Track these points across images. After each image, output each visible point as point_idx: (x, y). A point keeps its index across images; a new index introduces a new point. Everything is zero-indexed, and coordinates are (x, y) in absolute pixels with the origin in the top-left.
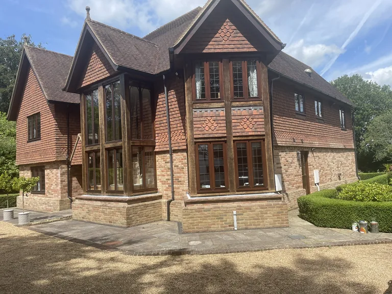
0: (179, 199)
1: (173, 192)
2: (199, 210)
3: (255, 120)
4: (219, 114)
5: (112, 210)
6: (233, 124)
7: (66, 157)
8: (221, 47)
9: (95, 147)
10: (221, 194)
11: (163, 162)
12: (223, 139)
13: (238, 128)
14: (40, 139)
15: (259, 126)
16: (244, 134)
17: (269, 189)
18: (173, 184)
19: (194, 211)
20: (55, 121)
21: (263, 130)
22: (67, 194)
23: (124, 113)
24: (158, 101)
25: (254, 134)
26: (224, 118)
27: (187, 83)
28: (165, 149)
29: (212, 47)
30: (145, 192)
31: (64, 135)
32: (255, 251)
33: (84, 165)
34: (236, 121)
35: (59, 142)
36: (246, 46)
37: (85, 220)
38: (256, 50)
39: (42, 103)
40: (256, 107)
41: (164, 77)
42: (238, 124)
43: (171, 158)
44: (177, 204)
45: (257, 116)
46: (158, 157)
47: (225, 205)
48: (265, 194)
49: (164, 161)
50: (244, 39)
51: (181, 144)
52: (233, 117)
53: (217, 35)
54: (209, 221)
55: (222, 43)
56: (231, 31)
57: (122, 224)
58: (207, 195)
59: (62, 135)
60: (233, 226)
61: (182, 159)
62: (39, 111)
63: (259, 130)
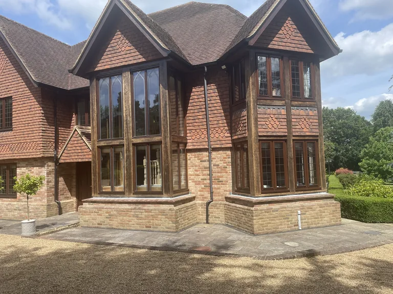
0: (220, 200)
1: (212, 193)
2: (267, 211)
3: (311, 120)
4: (281, 113)
5: (151, 214)
6: (293, 123)
7: (53, 153)
8: (284, 44)
9: (115, 141)
10: (283, 194)
11: (198, 161)
12: (283, 138)
13: (297, 127)
14: (12, 130)
15: (314, 127)
16: (302, 134)
17: (322, 189)
18: (211, 184)
19: (263, 211)
20: (41, 108)
21: (317, 131)
22: (54, 197)
23: (166, 105)
24: (192, 94)
25: (309, 134)
26: (285, 117)
27: (252, 77)
28: (202, 147)
29: (276, 43)
30: (181, 193)
31: (50, 126)
32: (372, 247)
33: (95, 162)
34: (295, 120)
35: (45, 134)
36: (304, 47)
37: (102, 226)
38: (313, 52)
39: (16, 85)
40: (311, 108)
41: (206, 70)
42: (297, 124)
43: (209, 156)
44: (218, 205)
45: (312, 117)
46: (189, 155)
47: (289, 204)
48: (319, 194)
49: (198, 159)
50: (303, 39)
51: (224, 142)
52: (293, 117)
53: (281, 32)
54: (277, 221)
55: (285, 40)
56: (292, 30)
57: (167, 228)
58: (271, 195)
59: (48, 127)
60: (298, 225)
61: (226, 158)
62: (10, 95)
63: (314, 130)
